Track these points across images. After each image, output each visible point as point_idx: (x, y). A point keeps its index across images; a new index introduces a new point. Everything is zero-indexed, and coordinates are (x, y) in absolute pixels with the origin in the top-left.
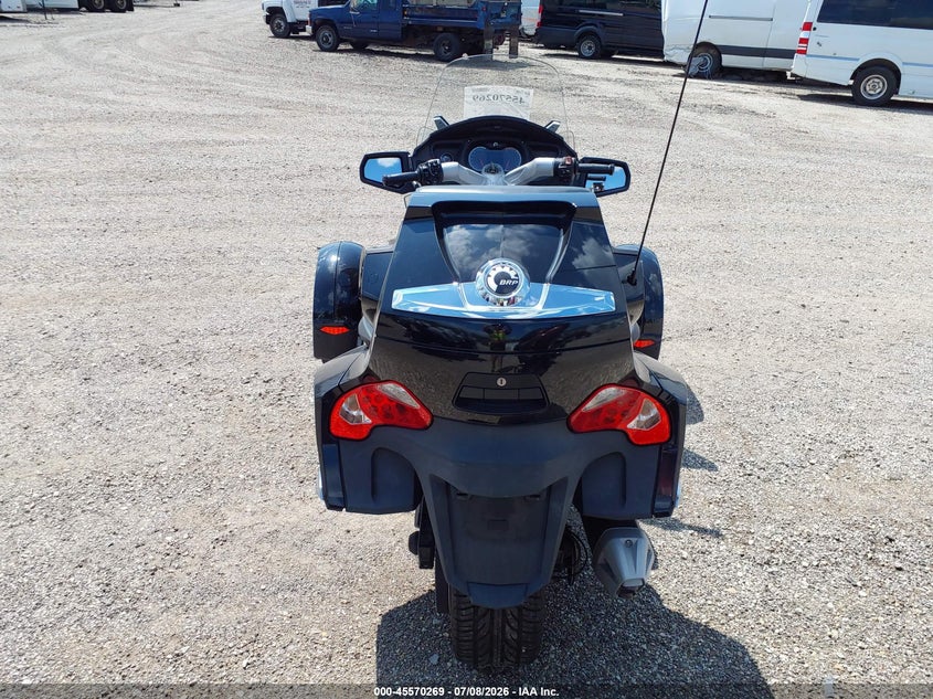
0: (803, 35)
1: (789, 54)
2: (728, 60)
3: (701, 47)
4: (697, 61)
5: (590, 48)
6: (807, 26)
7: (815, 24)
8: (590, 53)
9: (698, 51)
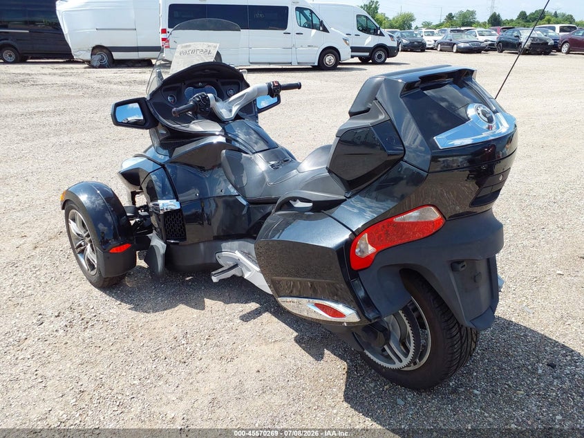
0: (164, 36)
1: (158, 49)
2: (117, 55)
3: (97, 49)
4: (97, 57)
5: (10, 56)
6: (164, 31)
7: (168, 30)
8: (12, 59)
9: (95, 51)
